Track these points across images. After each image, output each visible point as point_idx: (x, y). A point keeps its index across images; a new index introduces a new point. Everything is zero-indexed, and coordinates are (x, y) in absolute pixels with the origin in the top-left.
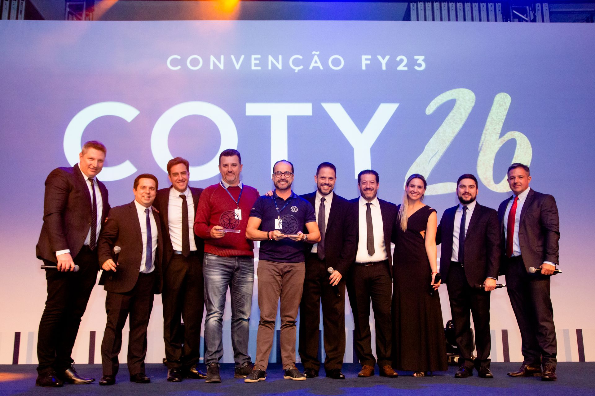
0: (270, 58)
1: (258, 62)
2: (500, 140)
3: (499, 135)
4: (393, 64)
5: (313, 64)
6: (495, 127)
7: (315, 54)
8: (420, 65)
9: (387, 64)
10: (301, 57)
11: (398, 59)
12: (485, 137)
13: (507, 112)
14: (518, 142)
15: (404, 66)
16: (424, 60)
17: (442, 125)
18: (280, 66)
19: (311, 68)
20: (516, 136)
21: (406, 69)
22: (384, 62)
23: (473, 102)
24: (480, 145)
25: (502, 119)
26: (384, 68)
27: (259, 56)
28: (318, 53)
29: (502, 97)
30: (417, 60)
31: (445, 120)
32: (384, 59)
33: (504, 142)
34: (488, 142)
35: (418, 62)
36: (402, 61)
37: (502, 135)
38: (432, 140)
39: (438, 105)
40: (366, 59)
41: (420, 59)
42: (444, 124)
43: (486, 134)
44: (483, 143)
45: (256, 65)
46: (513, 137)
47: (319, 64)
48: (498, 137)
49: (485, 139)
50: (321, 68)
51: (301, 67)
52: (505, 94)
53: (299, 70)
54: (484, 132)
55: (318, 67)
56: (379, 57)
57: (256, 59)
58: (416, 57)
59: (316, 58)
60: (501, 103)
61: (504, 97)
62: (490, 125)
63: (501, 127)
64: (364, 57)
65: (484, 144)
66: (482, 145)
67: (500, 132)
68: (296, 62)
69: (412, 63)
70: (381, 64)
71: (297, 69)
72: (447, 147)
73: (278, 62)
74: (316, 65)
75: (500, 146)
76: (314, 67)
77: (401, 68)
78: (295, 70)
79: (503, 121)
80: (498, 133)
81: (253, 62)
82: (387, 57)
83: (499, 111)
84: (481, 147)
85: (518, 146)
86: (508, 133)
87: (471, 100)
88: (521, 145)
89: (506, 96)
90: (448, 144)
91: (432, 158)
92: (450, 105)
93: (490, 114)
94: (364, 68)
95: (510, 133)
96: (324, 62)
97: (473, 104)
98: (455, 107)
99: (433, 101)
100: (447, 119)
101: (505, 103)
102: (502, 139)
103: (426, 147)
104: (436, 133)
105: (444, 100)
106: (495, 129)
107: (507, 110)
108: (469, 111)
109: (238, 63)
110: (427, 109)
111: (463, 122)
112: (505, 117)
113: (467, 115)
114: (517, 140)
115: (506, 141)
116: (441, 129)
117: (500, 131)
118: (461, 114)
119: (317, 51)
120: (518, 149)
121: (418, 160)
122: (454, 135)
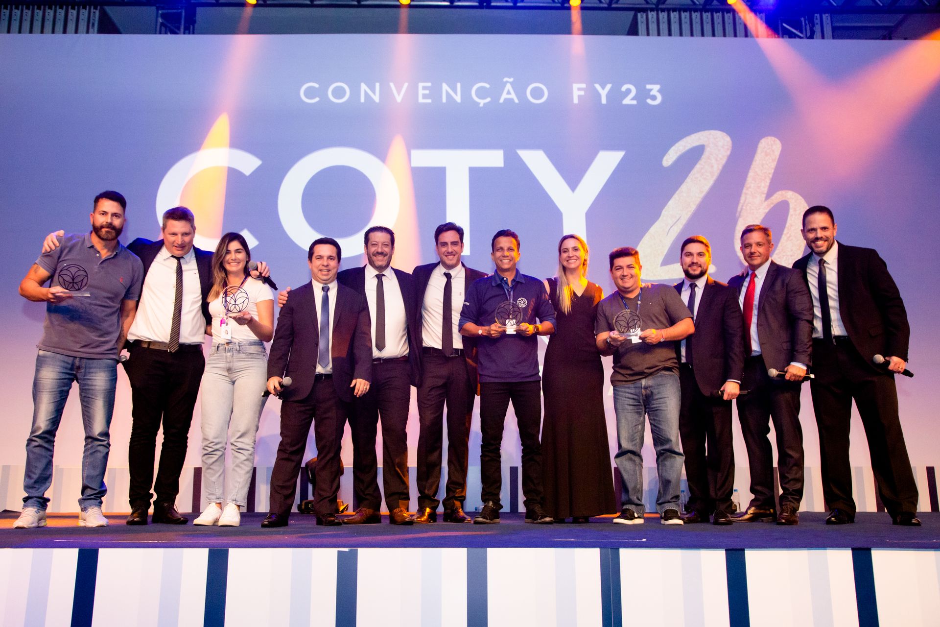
0: (445, 87)
1: (427, 92)
2: (766, 202)
3: (765, 195)
4: (616, 96)
5: (504, 96)
6: (759, 185)
7: (507, 82)
8: (654, 98)
9: (608, 96)
10: (487, 86)
11: (624, 88)
12: (746, 199)
13: (775, 163)
14: (791, 206)
15: (632, 99)
16: (659, 91)
17: (686, 181)
18: (458, 99)
19: (501, 101)
20: (789, 197)
21: (635, 102)
22: (604, 93)
23: (728, 149)
24: (739, 209)
25: (770, 174)
26: (604, 101)
27: (429, 84)
28: (511, 80)
29: (770, 143)
30: (651, 90)
31: (690, 175)
32: (603, 88)
33: (772, 206)
34: (750, 205)
35: (652, 93)
36: (629, 91)
37: (769, 195)
38: (671, 203)
39: (679, 154)
40: (579, 89)
41: (655, 89)
42: (688, 180)
43: (746, 194)
44: (742, 206)
45: (425, 97)
46: (784, 199)
47: (513, 96)
48: (764, 199)
49: (745, 201)
50: (516, 101)
51: (488, 100)
52: (773, 138)
53: (485, 104)
54: (744, 191)
55: (512, 100)
56: (597, 86)
57: (424, 88)
58: (649, 87)
59: (508, 87)
60: (768, 151)
61: (772, 142)
62: (753, 182)
63: (768, 184)
64: (575, 86)
65: (744, 208)
66: (742, 209)
67: (766, 192)
68: (481, 93)
69: (643, 94)
70: (599, 96)
71: (482, 102)
72: (692, 211)
73: (456, 93)
74: (509, 96)
75: (767, 211)
76: (506, 99)
77: (627, 101)
78: (479, 103)
79: (771, 176)
80: (764, 194)
81: (421, 92)
82: (609, 86)
83: (764, 162)
84: (740, 212)
85: (791, 211)
86: (778, 193)
87: (726, 147)
88: (795, 210)
89: (774, 141)
90: (693, 207)
91: (671, 227)
92: (696, 154)
93: (752, 167)
94: (576, 101)
95: (780, 193)
96: (520, 93)
97: (729, 153)
98: (704, 156)
99: (673, 148)
100: (692, 173)
101: (773, 151)
102: (769, 201)
103: (664, 212)
104: (677, 192)
105: (689, 147)
106: (759, 187)
107: (776, 160)
108: (724, 161)
109: (399, 93)
110: (665, 158)
111: (715, 178)
112: (773, 171)
113: (720, 167)
114: (790, 202)
115: (775, 204)
116: (684, 187)
117: (766, 190)
118: (712, 167)
119: (510, 78)
120: (792, 215)
121: (653, 230)
122: (702, 195)
